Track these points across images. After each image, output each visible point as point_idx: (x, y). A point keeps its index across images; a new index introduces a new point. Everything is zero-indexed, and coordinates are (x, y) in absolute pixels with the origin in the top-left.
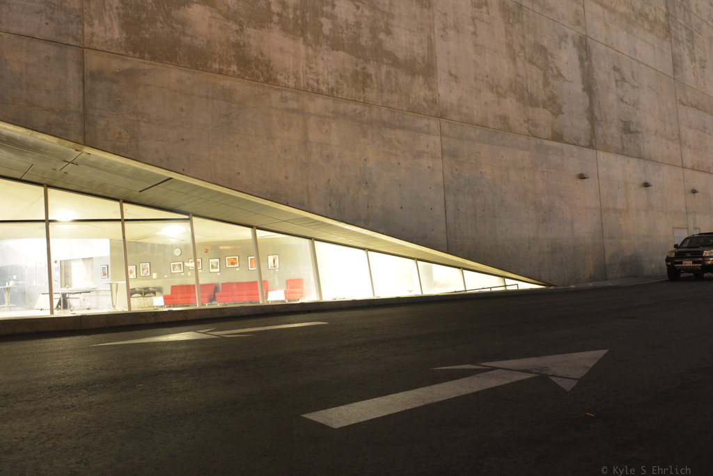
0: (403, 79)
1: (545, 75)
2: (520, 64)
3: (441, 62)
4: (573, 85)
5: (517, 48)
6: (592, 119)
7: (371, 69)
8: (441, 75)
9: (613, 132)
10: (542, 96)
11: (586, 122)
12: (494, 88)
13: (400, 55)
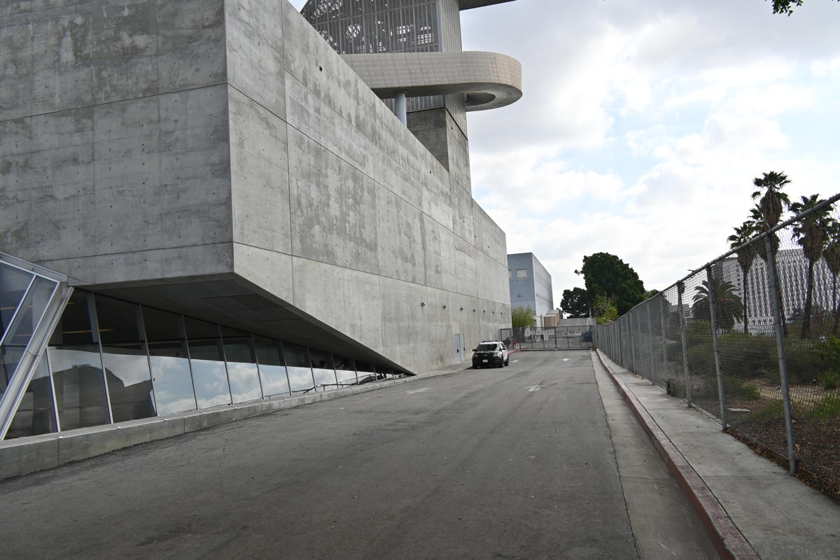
0: (369, 253)
1: (410, 243)
2: (402, 236)
3: (379, 243)
4: (419, 246)
5: (401, 226)
6: (425, 266)
7: (360, 250)
8: (379, 249)
9: (431, 272)
10: (409, 256)
11: (423, 268)
12: (394, 253)
13: (367, 240)
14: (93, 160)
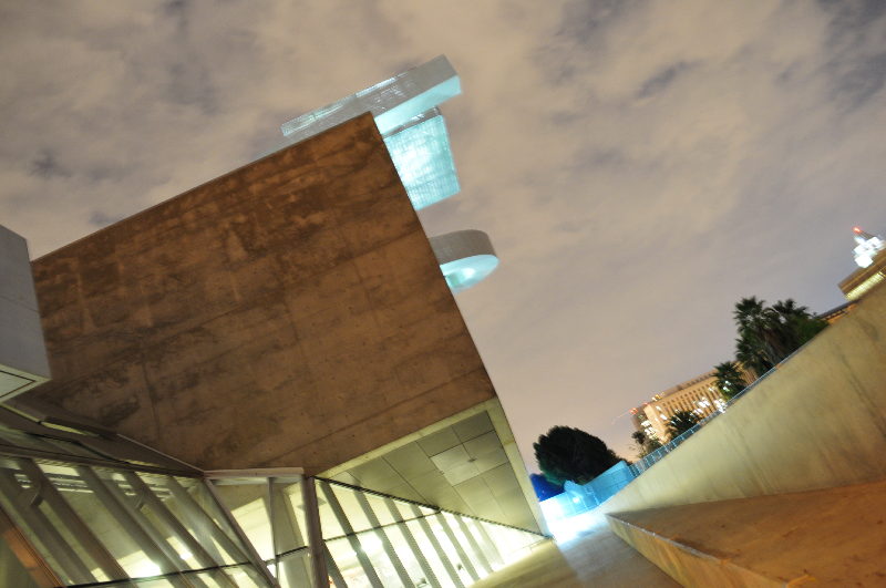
14: (298, 340)
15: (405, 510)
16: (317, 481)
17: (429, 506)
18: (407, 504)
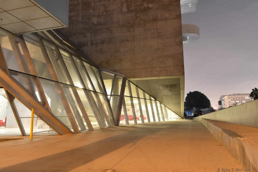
14: (134, 40)
15: (147, 96)
16: (127, 80)
17: (154, 98)
18: (148, 95)
